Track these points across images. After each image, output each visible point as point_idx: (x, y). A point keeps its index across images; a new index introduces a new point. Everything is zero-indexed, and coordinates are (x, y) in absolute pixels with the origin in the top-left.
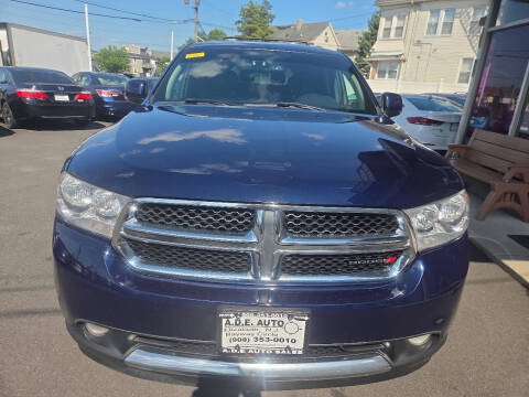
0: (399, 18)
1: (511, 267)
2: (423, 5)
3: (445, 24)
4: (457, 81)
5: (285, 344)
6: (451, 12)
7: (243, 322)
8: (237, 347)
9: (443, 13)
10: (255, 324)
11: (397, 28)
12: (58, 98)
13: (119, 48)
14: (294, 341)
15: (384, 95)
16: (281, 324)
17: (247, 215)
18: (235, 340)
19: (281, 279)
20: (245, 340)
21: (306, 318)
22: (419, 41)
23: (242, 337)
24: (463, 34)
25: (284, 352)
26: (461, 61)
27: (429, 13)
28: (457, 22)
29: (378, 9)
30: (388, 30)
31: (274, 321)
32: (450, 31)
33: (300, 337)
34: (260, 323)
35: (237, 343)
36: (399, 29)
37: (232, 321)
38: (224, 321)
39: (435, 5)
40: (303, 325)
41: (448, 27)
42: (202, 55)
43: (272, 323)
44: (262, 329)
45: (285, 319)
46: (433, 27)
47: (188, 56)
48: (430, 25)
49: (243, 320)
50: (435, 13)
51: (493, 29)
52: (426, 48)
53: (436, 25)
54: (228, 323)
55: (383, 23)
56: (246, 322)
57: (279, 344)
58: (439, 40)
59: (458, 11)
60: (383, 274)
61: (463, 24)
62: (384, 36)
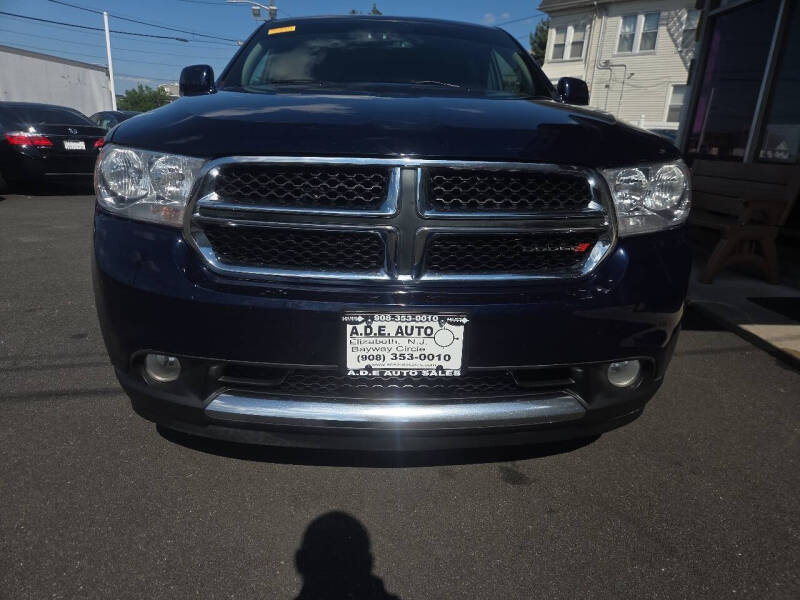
0: (576, 29)
1: (753, 332)
2: (613, 9)
3: (645, 35)
4: (666, 118)
5: (436, 362)
6: (654, 18)
7: (375, 330)
8: (369, 368)
9: (642, 19)
10: (393, 334)
11: (574, 44)
12: (70, 145)
13: (155, 89)
14: (448, 358)
15: (563, 81)
16: (429, 333)
17: (377, 179)
18: (365, 358)
19: (425, 278)
20: (378, 358)
21: (465, 320)
22: (607, 62)
23: (375, 353)
24: (674, 48)
25: (434, 373)
26: (672, 89)
27: (621, 20)
28: (662, 31)
29: (546, 17)
30: (560, 47)
31: (419, 328)
32: (653, 47)
33: (456, 351)
34: (399, 331)
35: (368, 362)
36: (578, 45)
37: (361, 328)
38: (349, 328)
39: (629, 8)
40: (459, 331)
41: (650, 39)
42: (293, 28)
43: (416, 331)
44: (403, 341)
45: (435, 325)
46: (627, 42)
47: (271, 32)
48: (623, 38)
49: (375, 326)
50: (630, 18)
51: (716, 11)
52: (619, 73)
53: (632, 36)
54: (355, 332)
55: (553, 37)
56: (380, 328)
57: (426, 363)
58: (637, 60)
59: (664, 14)
60: (569, 271)
61: (671, 35)
62: (554, 57)
